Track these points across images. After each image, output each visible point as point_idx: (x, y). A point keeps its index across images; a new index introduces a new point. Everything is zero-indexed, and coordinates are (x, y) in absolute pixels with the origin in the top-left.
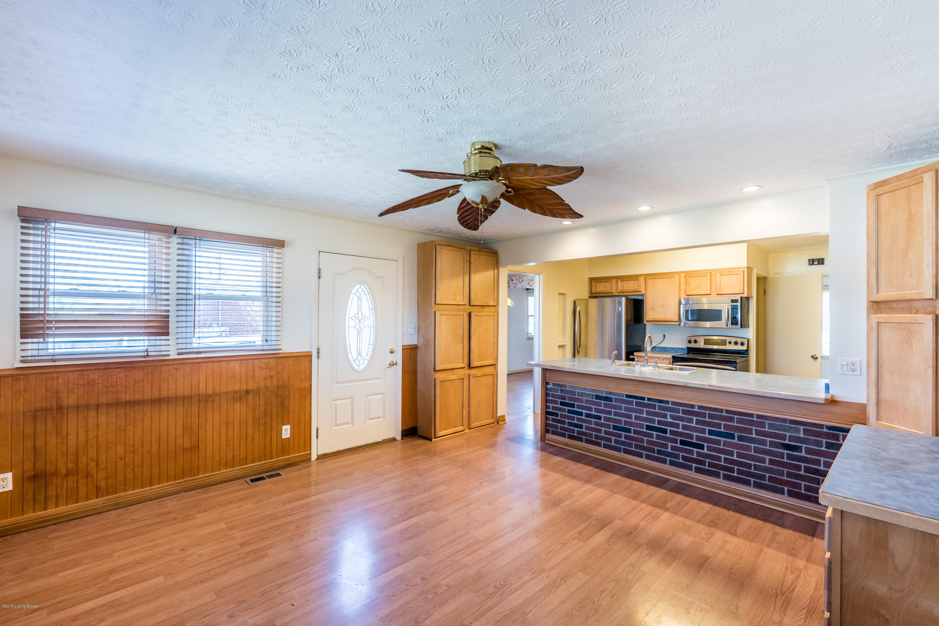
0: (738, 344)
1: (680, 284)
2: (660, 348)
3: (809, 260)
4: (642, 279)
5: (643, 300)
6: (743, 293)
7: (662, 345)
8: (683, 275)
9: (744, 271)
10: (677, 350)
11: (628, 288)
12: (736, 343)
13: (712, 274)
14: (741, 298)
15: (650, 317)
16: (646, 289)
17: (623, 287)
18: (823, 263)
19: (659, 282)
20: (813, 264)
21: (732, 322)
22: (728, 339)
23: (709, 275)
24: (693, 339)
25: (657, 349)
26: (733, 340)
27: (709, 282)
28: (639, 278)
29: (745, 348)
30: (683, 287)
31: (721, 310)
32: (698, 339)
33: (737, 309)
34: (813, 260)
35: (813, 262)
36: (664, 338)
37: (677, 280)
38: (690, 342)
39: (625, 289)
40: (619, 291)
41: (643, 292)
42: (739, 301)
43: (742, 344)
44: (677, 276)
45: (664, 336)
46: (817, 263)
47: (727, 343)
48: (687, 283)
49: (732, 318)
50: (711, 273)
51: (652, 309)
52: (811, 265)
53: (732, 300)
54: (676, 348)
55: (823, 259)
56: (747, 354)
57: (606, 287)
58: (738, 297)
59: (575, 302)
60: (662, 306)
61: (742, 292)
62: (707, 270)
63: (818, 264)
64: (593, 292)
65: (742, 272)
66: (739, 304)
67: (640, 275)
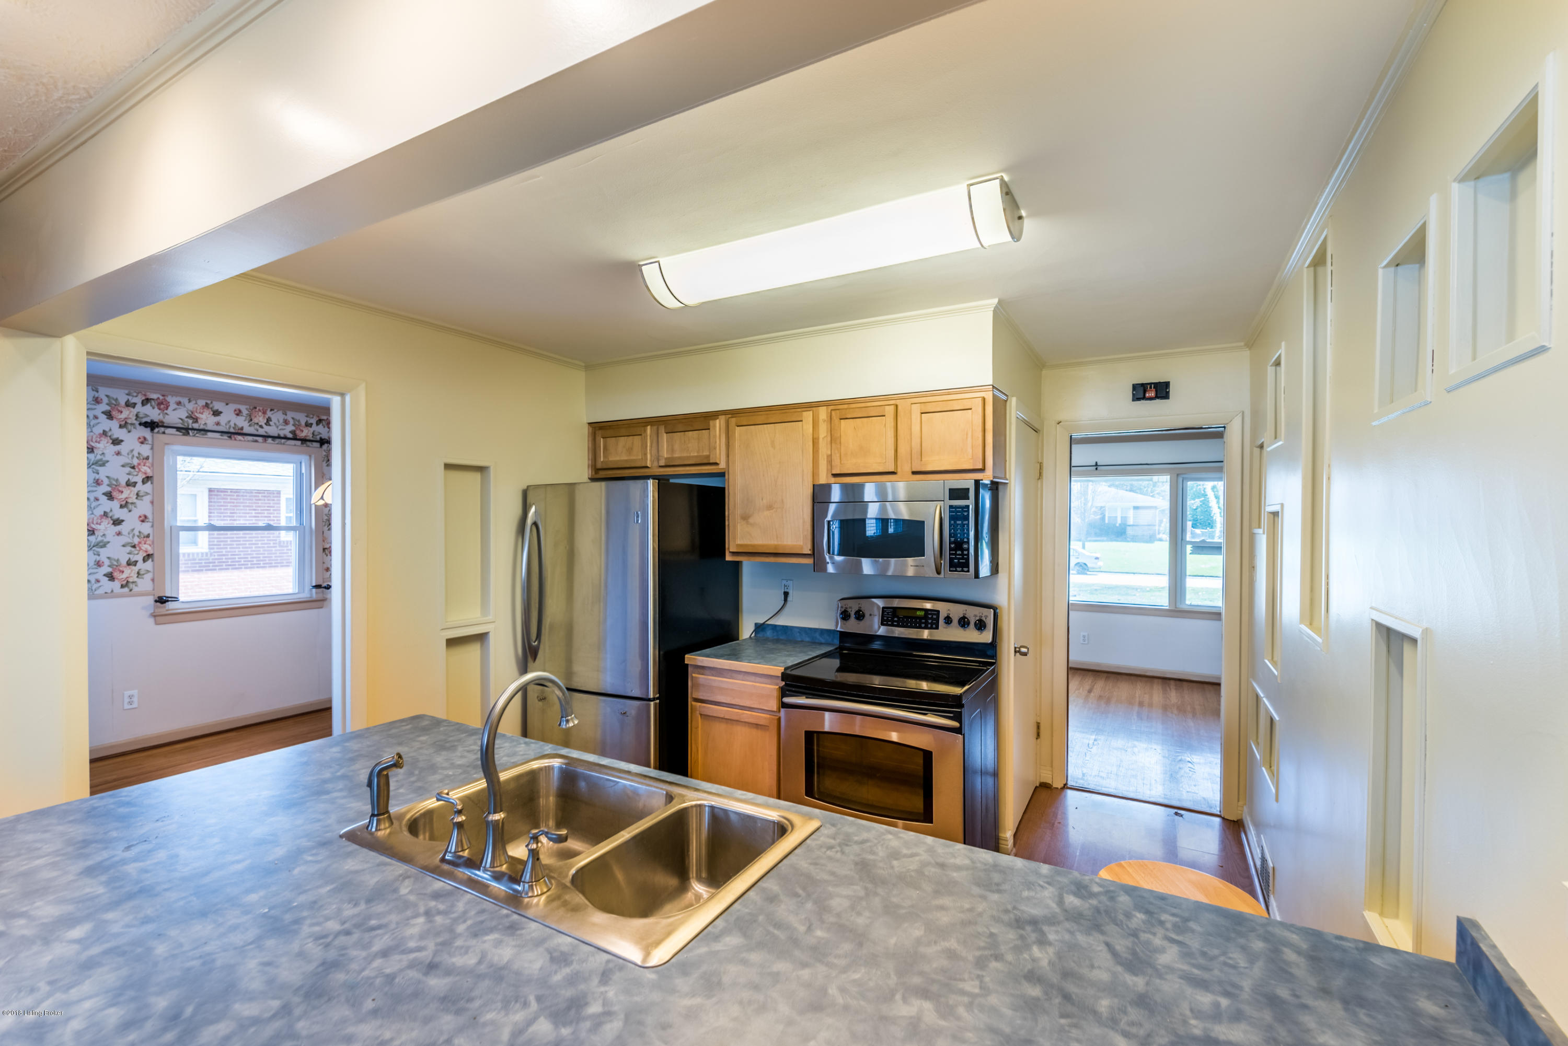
0: (968, 624)
1: (815, 442)
2: (775, 627)
3: (1135, 387)
4: (718, 425)
5: (723, 489)
6: (982, 470)
7: (780, 621)
8: (823, 413)
9: (984, 399)
10: (817, 635)
11: (685, 455)
12: (964, 622)
13: (899, 408)
14: (977, 482)
15: (739, 542)
16: (728, 456)
17: (673, 451)
18: (1166, 396)
19: (763, 435)
20: (1144, 398)
21: (951, 560)
22: (944, 608)
23: (890, 410)
24: (853, 606)
25: (769, 633)
26: (957, 611)
27: (891, 434)
28: (711, 423)
29: (986, 637)
30: (824, 449)
31: (923, 522)
32: (864, 605)
33: (967, 518)
34: (1142, 385)
35: (1145, 392)
36: (786, 600)
37: (807, 426)
38: (845, 616)
39: (677, 455)
40: (662, 463)
41: (723, 465)
42: (972, 494)
43: (981, 625)
44: (808, 416)
45: (786, 594)
46: (1153, 394)
47: (941, 621)
48: (834, 439)
49: (951, 549)
50: (897, 406)
51: (745, 518)
52: (1138, 399)
53: (951, 490)
54: (815, 630)
55: (1167, 384)
56: (994, 656)
57: (630, 450)
58: (967, 482)
59: (525, 494)
60: (770, 507)
61: (980, 466)
62: (886, 397)
63: (1157, 397)
64: (599, 466)
65: (980, 401)
66: (970, 503)
67: (714, 415)
